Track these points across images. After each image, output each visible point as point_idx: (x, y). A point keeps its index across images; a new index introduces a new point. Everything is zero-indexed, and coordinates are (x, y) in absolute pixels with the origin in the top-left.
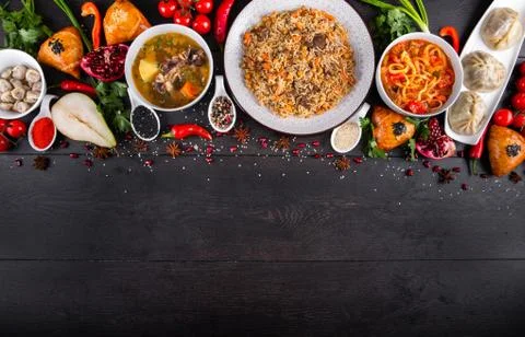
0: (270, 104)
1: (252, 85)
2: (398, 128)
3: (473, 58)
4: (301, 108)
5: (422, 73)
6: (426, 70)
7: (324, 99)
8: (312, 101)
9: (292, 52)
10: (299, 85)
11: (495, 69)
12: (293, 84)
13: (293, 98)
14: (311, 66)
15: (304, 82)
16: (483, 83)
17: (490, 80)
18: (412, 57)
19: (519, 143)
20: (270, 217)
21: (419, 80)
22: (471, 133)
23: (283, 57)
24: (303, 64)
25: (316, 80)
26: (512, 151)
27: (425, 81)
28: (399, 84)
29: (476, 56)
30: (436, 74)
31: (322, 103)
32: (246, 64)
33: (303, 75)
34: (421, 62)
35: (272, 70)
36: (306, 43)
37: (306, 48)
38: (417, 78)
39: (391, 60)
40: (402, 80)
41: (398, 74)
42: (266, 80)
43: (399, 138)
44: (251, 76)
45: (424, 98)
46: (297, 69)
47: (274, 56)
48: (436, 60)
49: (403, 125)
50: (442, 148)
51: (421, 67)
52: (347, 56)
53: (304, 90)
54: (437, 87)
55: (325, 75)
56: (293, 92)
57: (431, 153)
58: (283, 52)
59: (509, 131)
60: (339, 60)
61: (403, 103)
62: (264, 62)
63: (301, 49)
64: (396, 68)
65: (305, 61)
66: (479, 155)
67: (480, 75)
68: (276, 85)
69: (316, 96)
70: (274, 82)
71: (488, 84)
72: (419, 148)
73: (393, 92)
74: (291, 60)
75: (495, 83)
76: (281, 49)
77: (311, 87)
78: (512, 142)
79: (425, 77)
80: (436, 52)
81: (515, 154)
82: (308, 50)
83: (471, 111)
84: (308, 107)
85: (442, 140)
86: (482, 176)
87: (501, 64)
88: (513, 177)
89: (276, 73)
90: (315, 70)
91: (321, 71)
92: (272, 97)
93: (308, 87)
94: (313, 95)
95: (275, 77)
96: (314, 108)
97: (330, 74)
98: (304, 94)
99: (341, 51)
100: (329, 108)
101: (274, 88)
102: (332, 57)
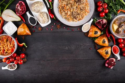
0: (66, 18)
1: (61, 13)
4: (74, 19)
7: (80, 17)
8: (77, 17)
9: (72, 4)
12: (72, 13)
13: (72, 17)
14: (77, 8)
15: (75, 12)
20: (67, 48)
23: (69, 5)
24: (75, 7)
25: (78, 11)
31: (80, 18)
32: (59, 7)
33: (75, 10)
35: (66, 9)
36: (76, 2)
37: (75, 3)
42: (65, 12)
44: (61, 10)
46: (73, 9)
47: (67, 5)
53: (75, 14)
56: (72, 15)
58: (69, 4)
60: (85, 6)
62: (64, 7)
65: (75, 6)
68: (68, 13)
69: (78, 16)
70: (67, 12)
74: (71, 6)
76: (69, 3)
77: (77, 14)
82: (76, 3)
84: (76, 19)
89: (67, 10)
90: (78, 9)
91: (80, 9)
92: (66, 16)
93: (76, 13)
94: (77, 16)
95: (67, 11)
96: (78, 19)
97: (82, 10)
98: (75, 15)
99: (85, 3)
100: (82, 19)
101: (67, 14)
102: (83, 5)
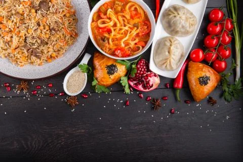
0: (9, 56)
2: (111, 69)
3: (170, 10)
4: (33, 58)
5: (125, 26)
6: (128, 23)
7: (51, 50)
8: (42, 52)
9: (22, 15)
10: (29, 40)
11: (187, 19)
12: (25, 40)
13: (25, 51)
14: (39, 25)
15: (33, 38)
16: (178, 29)
17: (183, 27)
18: (116, 13)
19: (208, 75)
20: (16, 146)
21: (122, 31)
22: (172, 69)
23: (16, 19)
24: (32, 24)
25: (43, 35)
26: (204, 81)
27: (127, 31)
28: (106, 35)
29: (172, 9)
30: (136, 26)
31: (50, 53)
33: (31, 32)
34: (124, 16)
35: (7, 29)
37: (33, 11)
38: (121, 29)
39: (99, 17)
40: (109, 31)
41: (105, 27)
43: (112, 77)
45: (127, 44)
46: (27, 28)
47: (9, 18)
48: (136, 15)
49: (115, 66)
50: (148, 83)
51: (124, 20)
52: (68, 15)
53: (33, 44)
54: (137, 35)
55: (51, 30)
56: (25, 46)
57: (140, 87)
58: (15, 14)
59: (201, 65)
60: (62, 18)
61: (110, 49)
63: (30, 11)
64: (104, 23)
65: (33, 21)
66: (180, 86)
67: (175, 24)
68: (11, 41)
69: (45, 48)
70: (9, 39)
71: (183, 30)
72: (132, 84)
73: (101, 41)
74: (22, 21)
75: (188, 29)
76: (13, 12)
77: (39, 41)
78: (203, 74)
79: (127, 28)
80: (136, 8)
81: (206, 84)
82: (36, 12)
83: (169, 52)
84: (39, 57)
85: (147, 76)
86: (186, 102)
87: (192, 14)
88: (210, 100)
89: (11, 31)
90: (42, 27)
91: (47, 28)
92: (9, 51)
93: (36, 41)
94: (42, 48)
95: (10, 35)
96: (44, 57)
97: (54, 30)
98: (35, 47)
99: (63, 11)
100: (57, 56)
101: (10, 43)
102: (55, 17)
